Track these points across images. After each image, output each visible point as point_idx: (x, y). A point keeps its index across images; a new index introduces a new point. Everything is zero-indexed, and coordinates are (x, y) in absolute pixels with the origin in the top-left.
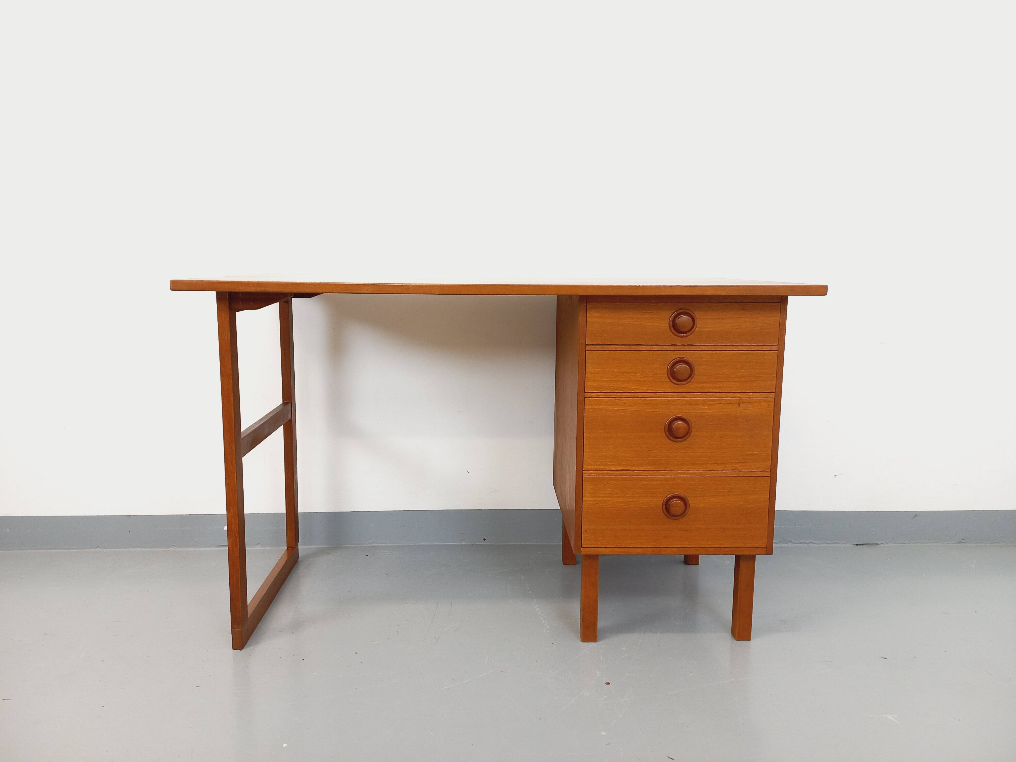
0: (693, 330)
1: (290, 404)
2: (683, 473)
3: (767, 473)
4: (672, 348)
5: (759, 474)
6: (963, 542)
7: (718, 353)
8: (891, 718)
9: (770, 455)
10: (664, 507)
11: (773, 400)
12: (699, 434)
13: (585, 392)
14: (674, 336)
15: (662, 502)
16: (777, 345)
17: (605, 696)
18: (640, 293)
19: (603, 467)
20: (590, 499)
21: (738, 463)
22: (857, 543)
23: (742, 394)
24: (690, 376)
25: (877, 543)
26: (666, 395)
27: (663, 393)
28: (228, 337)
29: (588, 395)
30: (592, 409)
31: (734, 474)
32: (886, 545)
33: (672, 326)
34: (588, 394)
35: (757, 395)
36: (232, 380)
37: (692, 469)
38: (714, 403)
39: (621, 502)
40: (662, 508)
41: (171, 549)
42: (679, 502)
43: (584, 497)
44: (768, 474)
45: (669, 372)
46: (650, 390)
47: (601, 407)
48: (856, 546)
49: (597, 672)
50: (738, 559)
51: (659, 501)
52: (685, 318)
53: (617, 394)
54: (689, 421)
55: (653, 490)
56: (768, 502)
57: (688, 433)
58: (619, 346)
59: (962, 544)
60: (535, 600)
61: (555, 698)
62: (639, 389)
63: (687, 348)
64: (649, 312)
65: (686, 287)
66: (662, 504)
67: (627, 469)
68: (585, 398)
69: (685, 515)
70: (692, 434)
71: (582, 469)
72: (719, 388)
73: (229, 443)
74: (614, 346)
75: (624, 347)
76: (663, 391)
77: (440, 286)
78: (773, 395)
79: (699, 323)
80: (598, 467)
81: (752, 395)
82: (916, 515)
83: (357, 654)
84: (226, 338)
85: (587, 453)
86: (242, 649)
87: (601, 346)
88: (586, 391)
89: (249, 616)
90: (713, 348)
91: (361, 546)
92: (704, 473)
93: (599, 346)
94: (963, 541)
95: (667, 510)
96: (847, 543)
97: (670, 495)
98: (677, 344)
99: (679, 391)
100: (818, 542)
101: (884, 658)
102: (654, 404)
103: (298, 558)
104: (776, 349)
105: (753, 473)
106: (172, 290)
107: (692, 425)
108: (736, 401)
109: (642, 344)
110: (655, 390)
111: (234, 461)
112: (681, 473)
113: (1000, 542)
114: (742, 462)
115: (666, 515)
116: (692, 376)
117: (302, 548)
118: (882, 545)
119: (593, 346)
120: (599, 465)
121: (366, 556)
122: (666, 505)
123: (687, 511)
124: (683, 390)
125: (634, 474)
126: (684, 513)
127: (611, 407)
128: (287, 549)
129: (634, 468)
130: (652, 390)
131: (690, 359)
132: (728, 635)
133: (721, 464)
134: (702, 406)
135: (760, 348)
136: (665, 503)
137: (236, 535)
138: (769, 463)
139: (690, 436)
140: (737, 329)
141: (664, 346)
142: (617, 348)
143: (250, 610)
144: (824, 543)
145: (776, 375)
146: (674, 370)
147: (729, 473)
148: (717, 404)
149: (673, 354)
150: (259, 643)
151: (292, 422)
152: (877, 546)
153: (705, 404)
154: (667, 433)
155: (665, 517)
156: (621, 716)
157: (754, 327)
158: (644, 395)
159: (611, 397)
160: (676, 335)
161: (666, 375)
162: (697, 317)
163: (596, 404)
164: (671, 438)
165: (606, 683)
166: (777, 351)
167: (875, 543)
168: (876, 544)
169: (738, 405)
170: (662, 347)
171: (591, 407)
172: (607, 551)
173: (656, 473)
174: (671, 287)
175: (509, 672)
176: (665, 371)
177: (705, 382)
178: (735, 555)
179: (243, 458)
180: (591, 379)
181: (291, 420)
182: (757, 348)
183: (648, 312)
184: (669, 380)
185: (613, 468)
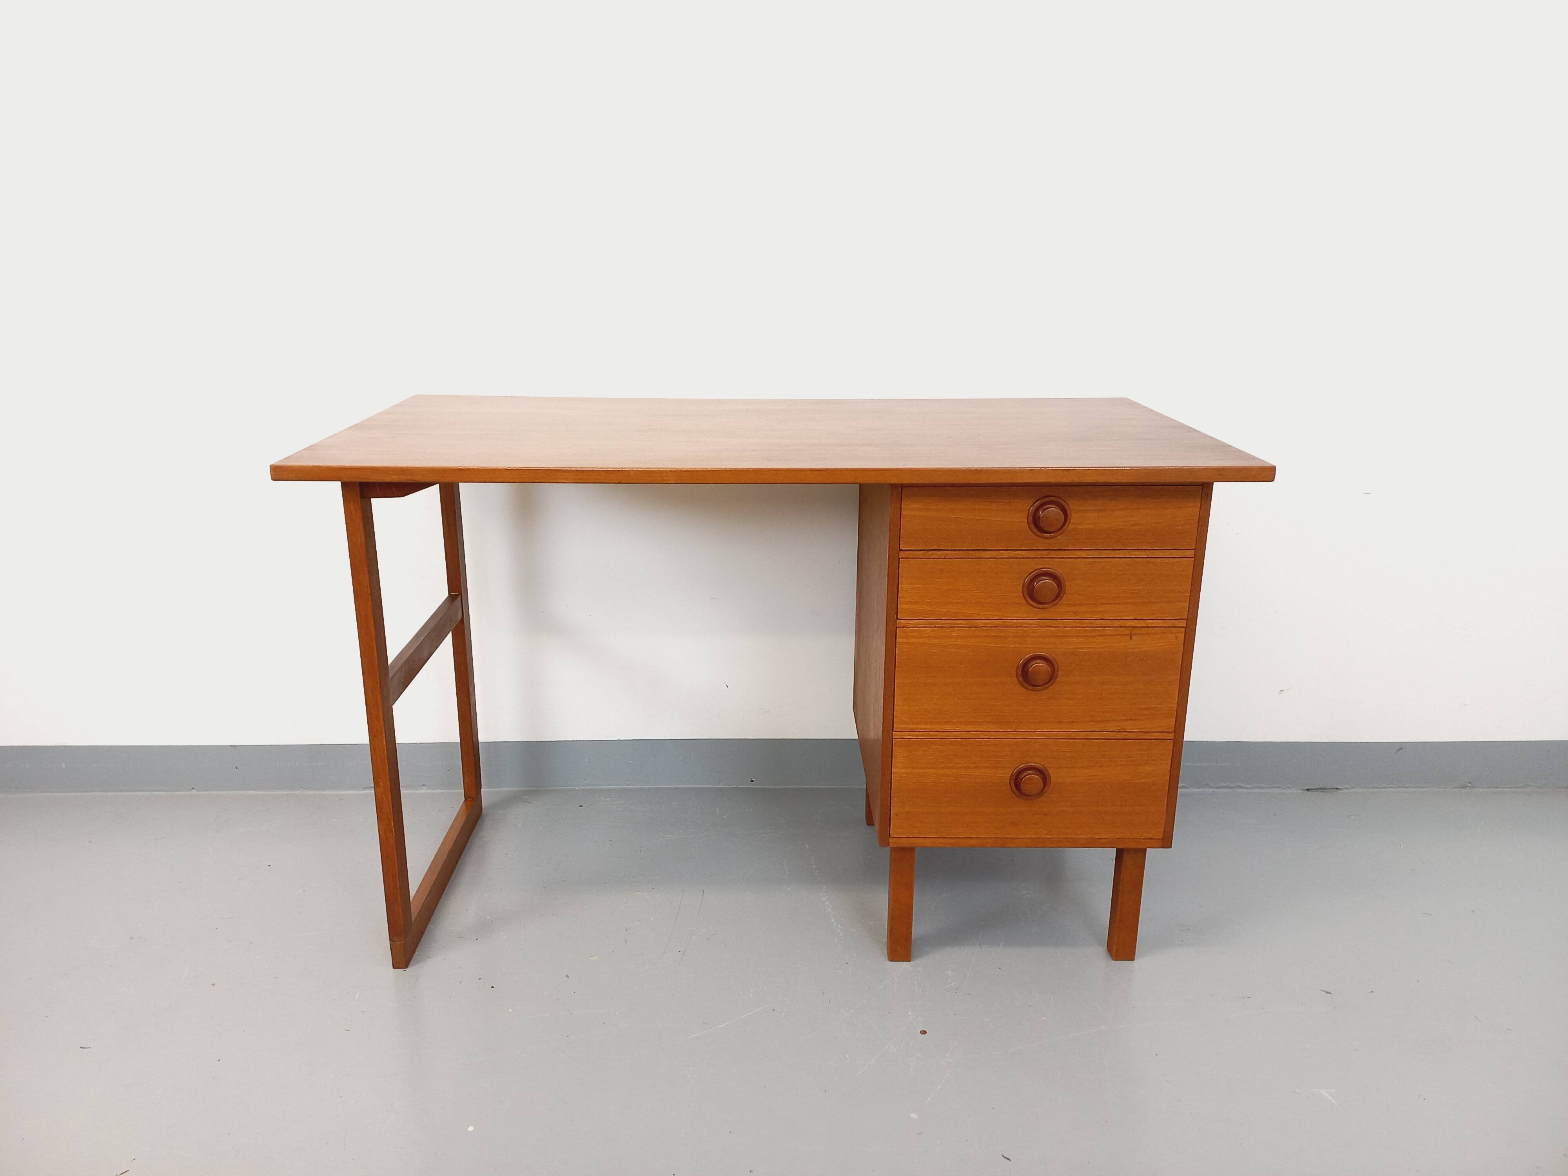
0: (1065, 527)
1: (460, 597)
2: (1042, 735)
3: (1169, 734)
4: (1032, 554)
5: (1157, 735)
6: (1469, 787)
7: (1101, 562)
8: (1326, 1095)
9: (1176, 709)
10: (1013, 782)
11: (1183, 630)
12: (1068, 679)
13: (897, 619)
14: (1035, 537)
15: (1010, 775)
16: (1193, 549)
17: (919, 1055)
18: (983, 480)
19: (923, 727)
20: (903, 771)
21: (1126, 720)
22: (1307, 788)
23: (1136, 621)
24: (1058, 596)
25: (1338, 787)
26: (1020, 623)
27: (1015, 621)
28: (361, 538)
29: (901, 623)
30: (908, 643)
31: (1119, 736)
32: (1352, 790)
33: (1032, 522)
34: (902, 621)
35: (1158, 623)
36: (370, 603)
37: (1056, 729)
38: (1093, 634)
39: (948, 776)
40: (1010, 784)
41: (298, 792)
42: (1036, 777)
43: (894, 768)
44: (1171, 736)
45: (1025, 589)
46: (996, 615)
47: (921, 640)
48: (1305, 792)
49: (909, 1013)
50: (1120, 854)
51: (1005, 774)
52: (1053, 510)
53: (946, 622)
54: (1054, 662)
55: (997, 758)
56: (1169, 776)
57: (1052, 677)
58: (950, 552)
59: (1468, 788)
60: (825, 887)
61: (848, 1056)
62: (979, 614)
63: (1053, 554)
64: (997, 500)
65: (1055, 471)
66: (1009, 778)
67: (957, 729)
68: (897, 627)
69: (1043, 794)
70: (1058, 679)
71: (892, 728)
72: (1101, 612)
73: (372, 691)
74: (942, 552)
75: (957, 553)
76: (1015, 617)
77: (676, 471)
78: (1183, 624)
79: (1074, 518)
80: (915, 726)
81: (1151, 623)
82: (1400, 747)
83: (568, 977)
84: (359, 540)
85: (899, 705)
86: (406, 968)
87: (923, 552)
88: (898, 616)
89: (413, 919)
90: (1095, 554)
91: (572, 790)
92: (1073, 735)
93: (919, 552)
94: (1470, 785)
95: (1017, 786)
96: (1293, 788)
97: (1023, 765)
98: (1040, 549)
99: (1040, 616)
100: (1249, 786)
101: (1327, 993)
102: (1002, 636)
103: (482, 811)
104: (1192, 555)
105: (1148, 734)
106: (273, 480)
107: (1058, 667)
108: (1127, 631)
109: (986, 549)
110: (1003, 616)
111: (381, 715)
112: (1038, 735)
113: (1526, 787)
114: (1131, 720)
115: (1015, 794)
116: (1061, 595)
117: (487, 793)
118: (1345, 791)
119: (911, 552)
120: (917, 723)
121: (580, 806)
122: (1016, 779)
123: (1046, 789)
124: (1046, 616)
125: (969, 736)
126: (1042, 791)
127: (936, 640)
128: (465, 800)
129: (969, 728)
130: (1000, 616)
131: (1059, 571)
132: (1101, 951)
133: (1099, 722)
134: (1075, 640)
135: (1166, 554)
136: (1013, 778)
137: (390, 817)
138: (1172, 722)
139: (1054, 682)
140: (1133, 525)
141: (1020, 552)
142: (946, 554)
143: (415, 908)
144: (1259, 787)
145: (1189, 594)
146: (1033, 587)
147: (1111, 735)
148: (1098, 636)
149: (1033, 565)
150: (429, 958)
151: (464, 624)
152: (1340, 791)
153: (1080, 636)
154: (1021, 678)
155: (1014, 796)
156: (939, 1087)
157: (1160, 523)
158: (988, 623)
159: (937, 626)
160: (1037, 536)
161: (1022, 595)
162: (1071, 508)
163: (913, 637)
164: (1026, 685)
165: (921, 1032)
166: (1193, 557)
167: (1335, 787)
168: (1337, 789)
169: (1130, 637)
170: (1016, 552)
171: (905, 640)
172: (927, 842)
173: (1001, 735)
174: (1032, 471)
175: (783, 1011)
176: (1020, 589)
177: (1081, 605)
178: (1115, 849)
179: (394, 707)
180: (907, 600)
181: (462, 620)
182: (1162, 554)
183: (997, 502)
184: (1025, 602)
185: (939, 728)
